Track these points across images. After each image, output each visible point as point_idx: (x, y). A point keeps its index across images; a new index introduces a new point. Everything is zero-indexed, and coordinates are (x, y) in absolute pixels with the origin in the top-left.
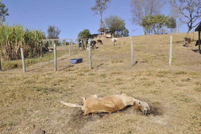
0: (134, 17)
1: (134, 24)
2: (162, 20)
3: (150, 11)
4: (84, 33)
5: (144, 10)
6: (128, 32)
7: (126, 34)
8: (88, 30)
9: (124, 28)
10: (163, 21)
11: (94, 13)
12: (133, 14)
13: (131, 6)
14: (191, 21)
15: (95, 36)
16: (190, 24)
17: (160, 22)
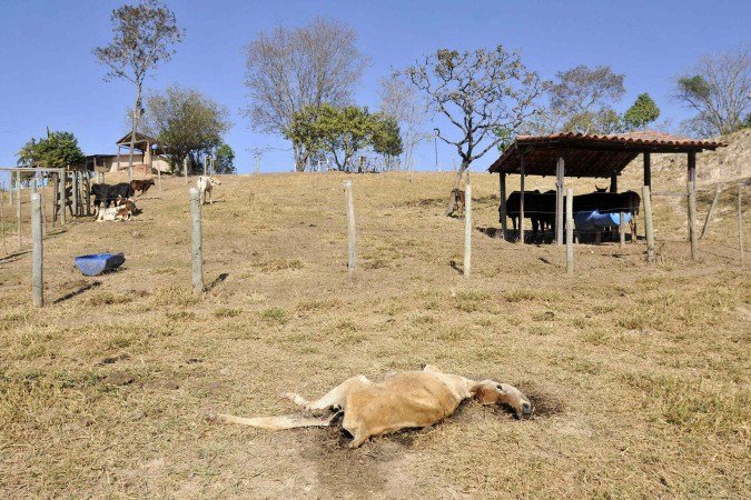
0: (259, 103)
1: (259, 128)
2: (360, 123)
3: (316, 90)
4: (48, 148)
5: (294, 84)
6: (231, 157)
7: (224, 165)
8: (71, 137)
9: (216, 141)
10: (363, 126)
11: (111, 70)
12: (254, 91)
13: (249, 65)
14: (469, 137)
15: (99, 164)
16: (465, 149)
17: (354, 130)
